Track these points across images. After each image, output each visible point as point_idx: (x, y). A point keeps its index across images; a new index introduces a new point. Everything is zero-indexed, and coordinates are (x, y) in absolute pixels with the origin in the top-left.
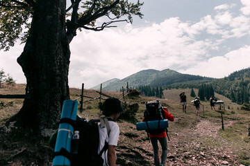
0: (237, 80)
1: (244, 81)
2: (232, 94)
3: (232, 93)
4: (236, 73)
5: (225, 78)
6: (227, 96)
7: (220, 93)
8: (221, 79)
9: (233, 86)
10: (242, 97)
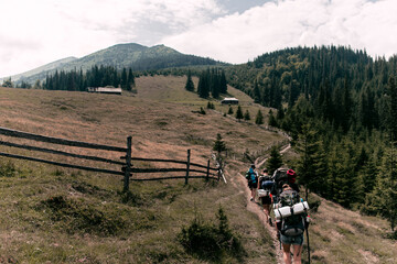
0: (267, 67)
1: (277, 69)
2: (257, 90)
3: (257, 88)
4: (266, 56)
5: (249, 63)
6: (248, 93)
7: (237, 88)
8: (242, 65)
9: (259, 76)
10: (272, 94)
